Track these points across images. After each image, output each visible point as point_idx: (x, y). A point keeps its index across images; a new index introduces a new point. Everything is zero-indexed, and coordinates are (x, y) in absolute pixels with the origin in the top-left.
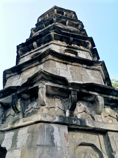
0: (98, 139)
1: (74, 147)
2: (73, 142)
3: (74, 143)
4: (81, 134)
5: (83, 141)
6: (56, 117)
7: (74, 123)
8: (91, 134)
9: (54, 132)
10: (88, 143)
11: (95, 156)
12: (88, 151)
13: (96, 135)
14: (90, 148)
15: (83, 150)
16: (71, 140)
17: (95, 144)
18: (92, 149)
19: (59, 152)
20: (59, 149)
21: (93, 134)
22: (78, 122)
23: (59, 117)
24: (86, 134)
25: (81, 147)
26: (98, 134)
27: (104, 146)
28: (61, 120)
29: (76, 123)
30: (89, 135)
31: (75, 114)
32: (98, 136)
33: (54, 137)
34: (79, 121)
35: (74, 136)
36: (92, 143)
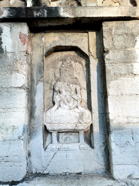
0: (85, 39)
1: (42, 53)
2: (41, 46)
3: (42, 48)
4: (57, 34)
5: (58, 44)
6: (3, 11)
7: (36, 16)
8: (73, 32)
9: (2, 34)
10: (67, 45)
11: (79, 63)
12: (68, 57)
13: (83, 32)
14: (72, 53)
15: (60, 57)
16: (37, 44)
17: (79, 46)
18: (76, 55)
19: (10, 59)
20: (9, 55)
21: (77, 32)
22: (44, 13)
23: (9, 10)
24: (65, 33)
25: (58, 53)
26: (87, 31)
27: (95, 47)
28: (12, 15)
29: (40, 16)
30: (71, 34)
31: (44, 3)
32: (86, 34)
33: (2, 41)
34: (46, 11)
35: (43, 38)
36: (74, 44)
